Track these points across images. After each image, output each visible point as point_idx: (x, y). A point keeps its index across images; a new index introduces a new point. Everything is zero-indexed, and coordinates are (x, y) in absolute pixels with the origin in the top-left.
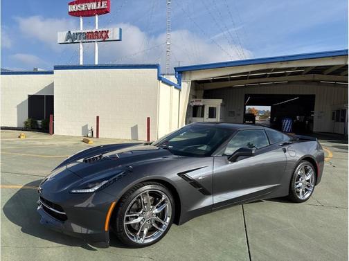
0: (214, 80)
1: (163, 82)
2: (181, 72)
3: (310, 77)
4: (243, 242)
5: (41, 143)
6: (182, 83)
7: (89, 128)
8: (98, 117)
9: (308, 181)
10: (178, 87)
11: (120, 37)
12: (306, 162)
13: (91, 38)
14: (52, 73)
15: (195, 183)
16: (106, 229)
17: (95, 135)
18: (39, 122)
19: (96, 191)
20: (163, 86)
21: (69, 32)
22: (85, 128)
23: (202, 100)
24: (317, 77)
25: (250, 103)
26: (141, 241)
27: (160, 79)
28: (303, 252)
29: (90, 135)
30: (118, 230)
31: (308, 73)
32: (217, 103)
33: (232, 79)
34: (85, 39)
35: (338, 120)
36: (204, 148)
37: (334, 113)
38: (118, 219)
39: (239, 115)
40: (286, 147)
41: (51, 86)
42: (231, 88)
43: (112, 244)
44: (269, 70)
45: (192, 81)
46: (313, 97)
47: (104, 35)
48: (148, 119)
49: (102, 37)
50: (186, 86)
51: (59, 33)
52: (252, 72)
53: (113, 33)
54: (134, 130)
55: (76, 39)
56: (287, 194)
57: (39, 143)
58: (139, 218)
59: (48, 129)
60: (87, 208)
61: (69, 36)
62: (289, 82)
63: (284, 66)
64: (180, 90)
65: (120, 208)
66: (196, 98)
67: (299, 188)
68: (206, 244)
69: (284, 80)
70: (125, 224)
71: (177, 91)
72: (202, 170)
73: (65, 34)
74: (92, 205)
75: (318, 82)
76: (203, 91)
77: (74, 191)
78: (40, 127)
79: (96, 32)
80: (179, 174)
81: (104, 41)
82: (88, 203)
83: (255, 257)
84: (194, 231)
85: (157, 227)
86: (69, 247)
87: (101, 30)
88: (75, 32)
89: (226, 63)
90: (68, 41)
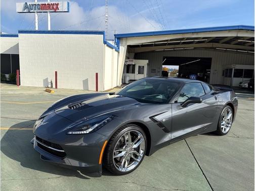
0: (143, 46)
1: (107, 46)
2: (119, 38)
3: (210, 45)
4: (196, 167)
5: (12, 93)
6: (120, 47)
7: (49, 81)
8: (56, 72)
9: (228, 120)
10: (117, 51)
11: (68, 9)
12: (228, 106)
13: (44, 9)
14: (17, 36)
15: (160, 124)
16: (100, 163)
17: (54, 86)
18: (7, 76)
19: (90, 133)
20: (107, 49)
21: (26, 3)
22: (46, 81)
23: (134, 60)
24: (215, 45)
25: (166, 64)
26: (123, 170)
27: (105, 43)
28: (240, 172)
29: (50, 86)
30: (108, 163)
31: (209, 42)
32: (144, 63)
33: (156, 45)
34: (39, 9)
35: (226, 76)
36: (161, 97)
37: (224, 71)
38: (109, 154)
39: (159, 72)
40: (216, 96)
41: (17, 46)
42: (153, 51)
43: (104, 174)
44: (183, 39)
45: (128, 46)
46: (210, 59)
47: (55, 7)
48: (97, 74)
49: (53, 8)
50: (123, 49)
51: (17, 4)
52: (171, 40)
53: (63, 6)
54: (86, 82)
55: (32, 9)
56: (216, 130)
57: (10, 92)
58: (123, 152)
59: (15, 81)
60: (80, 146)
61: (26, 7)
62: (195, 48)
63: (195, 36)
64: (119, 53)
65: (111, 146)
66: (129, 59)
67: (223, 125)
68: (170, 170)
69: (191, 46)
70: (114, 157)
71: (117, 53)
72: (165, 114)
73: (23, 4)
74: (84, 144)
75: (214, 49)
76: (134, 54)
77: (70, 133)
78: (8, 80)
79: (48, 4)
80: (150, 118)
81: (55, 12)
82: (81, 143)
83: (210, 178)
84: (158, 160)
85: (134, 158)
86: (66, 177)
87: (52, 3)
88: (31, 3)
89: (154, 32)
90: (25, 11)
